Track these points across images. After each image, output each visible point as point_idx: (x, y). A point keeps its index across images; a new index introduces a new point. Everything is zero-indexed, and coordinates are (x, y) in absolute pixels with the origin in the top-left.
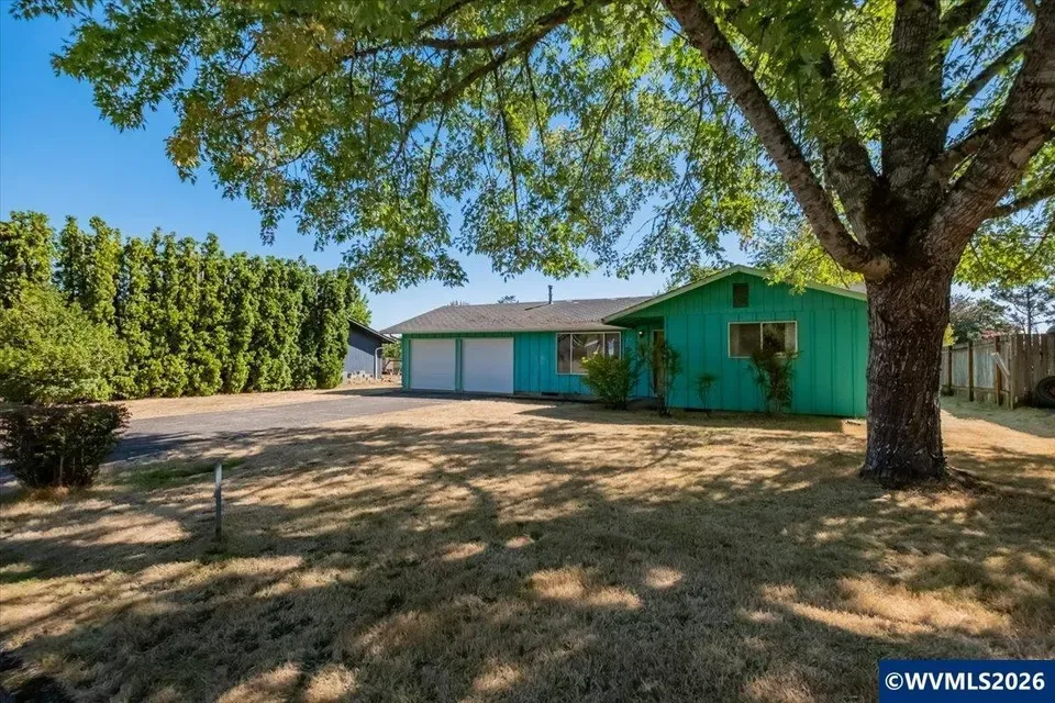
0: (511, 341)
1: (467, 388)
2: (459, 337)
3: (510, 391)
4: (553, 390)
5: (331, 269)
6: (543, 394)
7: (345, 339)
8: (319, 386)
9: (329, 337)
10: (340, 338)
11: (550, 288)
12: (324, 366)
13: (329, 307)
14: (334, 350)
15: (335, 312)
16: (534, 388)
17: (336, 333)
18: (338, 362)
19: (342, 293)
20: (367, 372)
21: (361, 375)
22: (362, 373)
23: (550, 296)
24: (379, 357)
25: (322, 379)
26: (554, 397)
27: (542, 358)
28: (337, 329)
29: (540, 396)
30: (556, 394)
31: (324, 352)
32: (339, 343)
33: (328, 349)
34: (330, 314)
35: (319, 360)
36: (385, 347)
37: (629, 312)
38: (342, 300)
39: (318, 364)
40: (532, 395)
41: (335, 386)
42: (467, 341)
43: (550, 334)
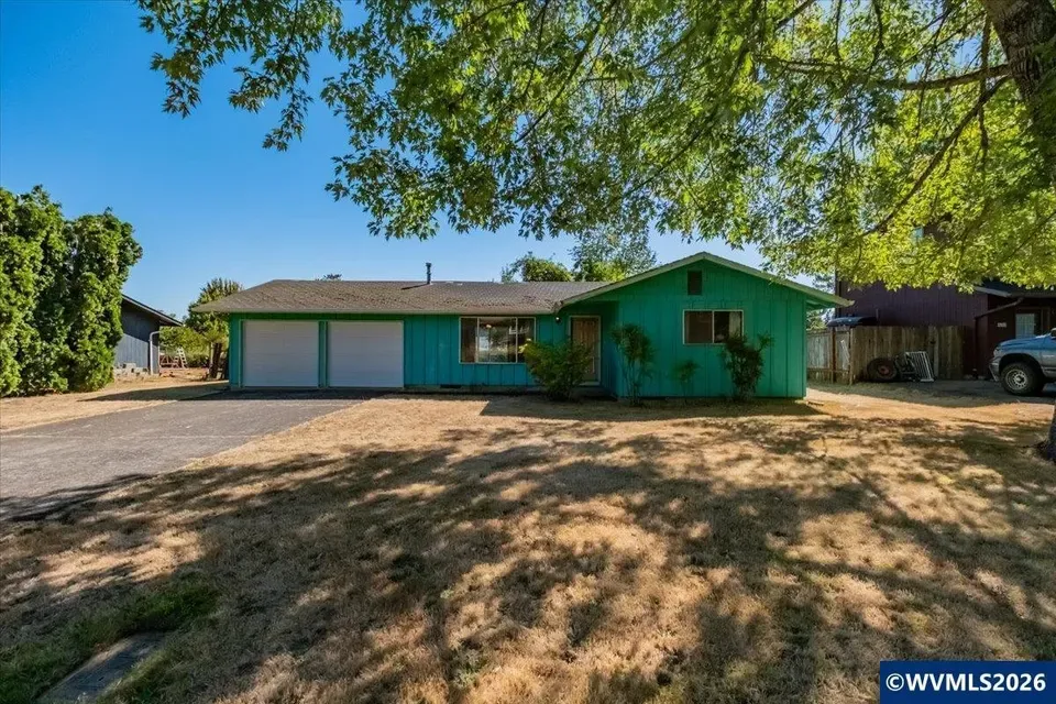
0: (400, 325)
1: (335, 383)
2: (323, 318)
3: (399, 383)
4: (456, 382)
5: (94, 214)
6: (443, 386)
7: (116, 318)
8: (72, 388)
9: (91, 314)
10: (108, 316)
11: (429, 266)
12: (82, 358)
13: (91, 270)
14: (99, 334)
15: (102, 278)
16: (431, 379)
17: (101, 309)
18: (106, 352)
19: (115, 251)
20: (139, 366)
21: (128, 369)
22: (130, 366)
23: (429, 275)
24: (155, 344)
25: (78, 378)
26: (456, 390)
27: (441, 345)
28: (103, 305)
29: (438, 389)
30: (458, 387)
31: (81, 337)
32: (108, 325)
33: (88, 332)
34: (94, 280)
35: (74, 348)
36: (164, 331)
37: (593, 295)
38: (115, 261)
39: (72, 355)
40: (429, 389)
41: (101, 385)
42: (335, 325)
43: (452, 317)
